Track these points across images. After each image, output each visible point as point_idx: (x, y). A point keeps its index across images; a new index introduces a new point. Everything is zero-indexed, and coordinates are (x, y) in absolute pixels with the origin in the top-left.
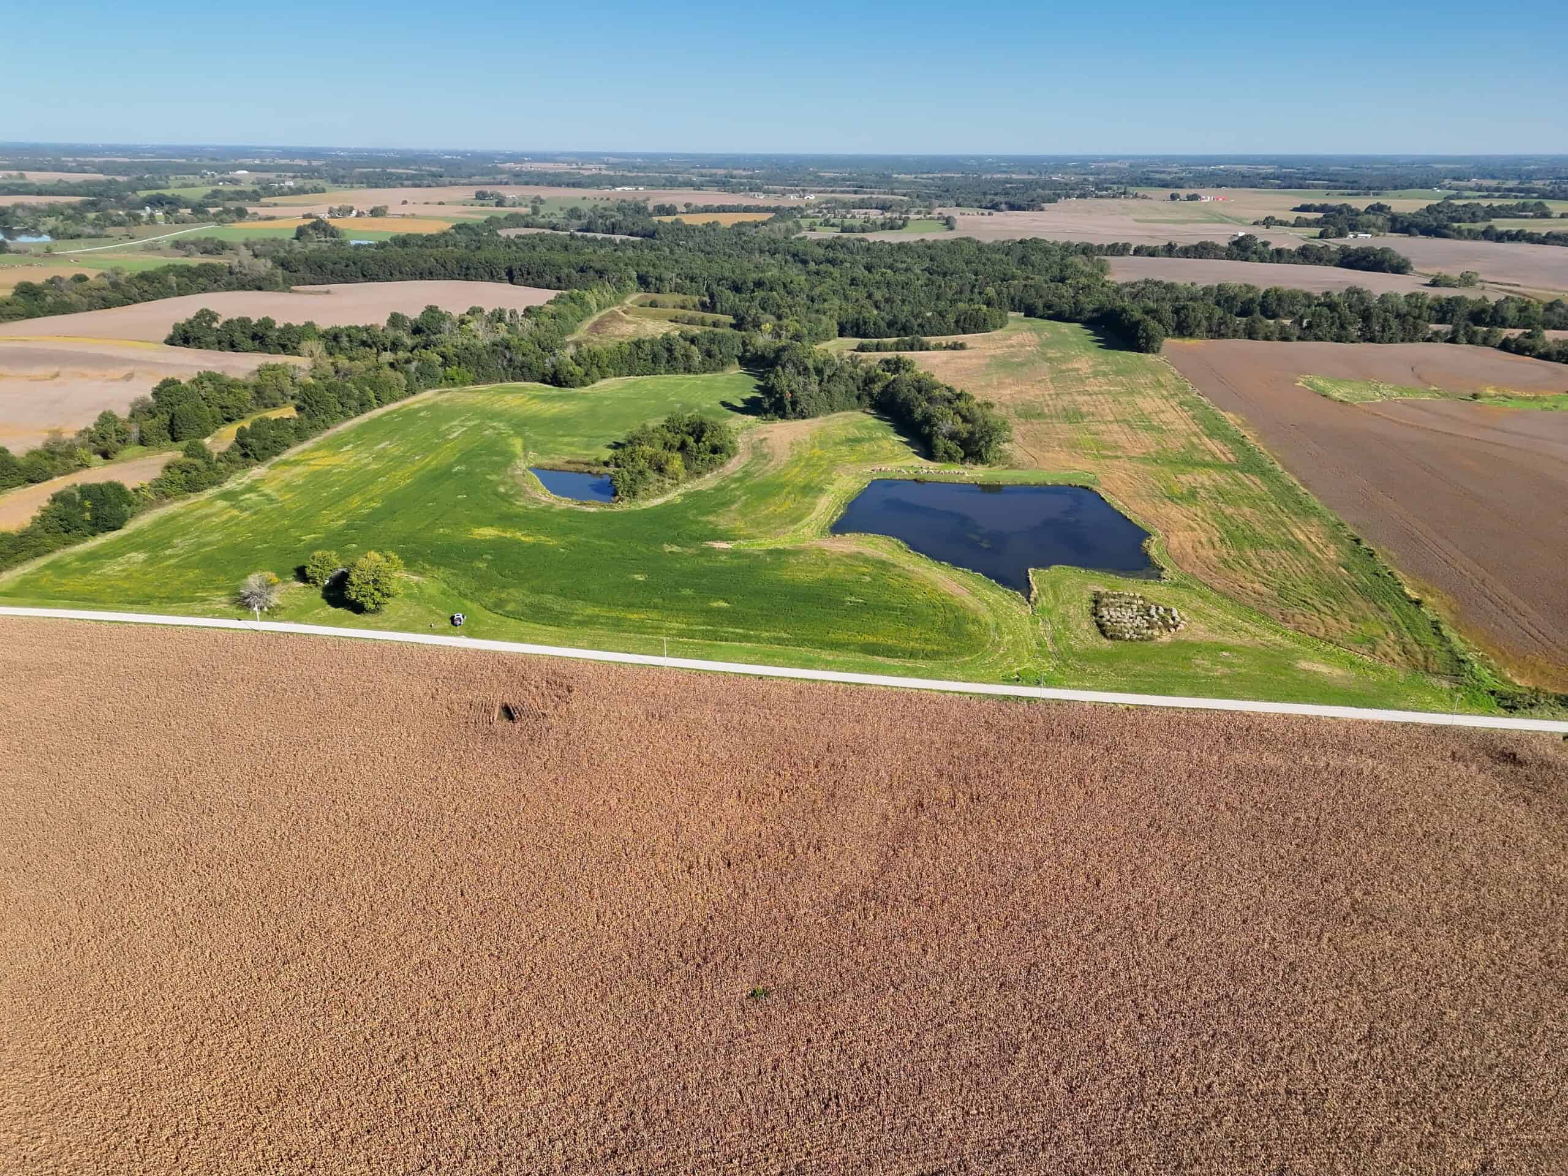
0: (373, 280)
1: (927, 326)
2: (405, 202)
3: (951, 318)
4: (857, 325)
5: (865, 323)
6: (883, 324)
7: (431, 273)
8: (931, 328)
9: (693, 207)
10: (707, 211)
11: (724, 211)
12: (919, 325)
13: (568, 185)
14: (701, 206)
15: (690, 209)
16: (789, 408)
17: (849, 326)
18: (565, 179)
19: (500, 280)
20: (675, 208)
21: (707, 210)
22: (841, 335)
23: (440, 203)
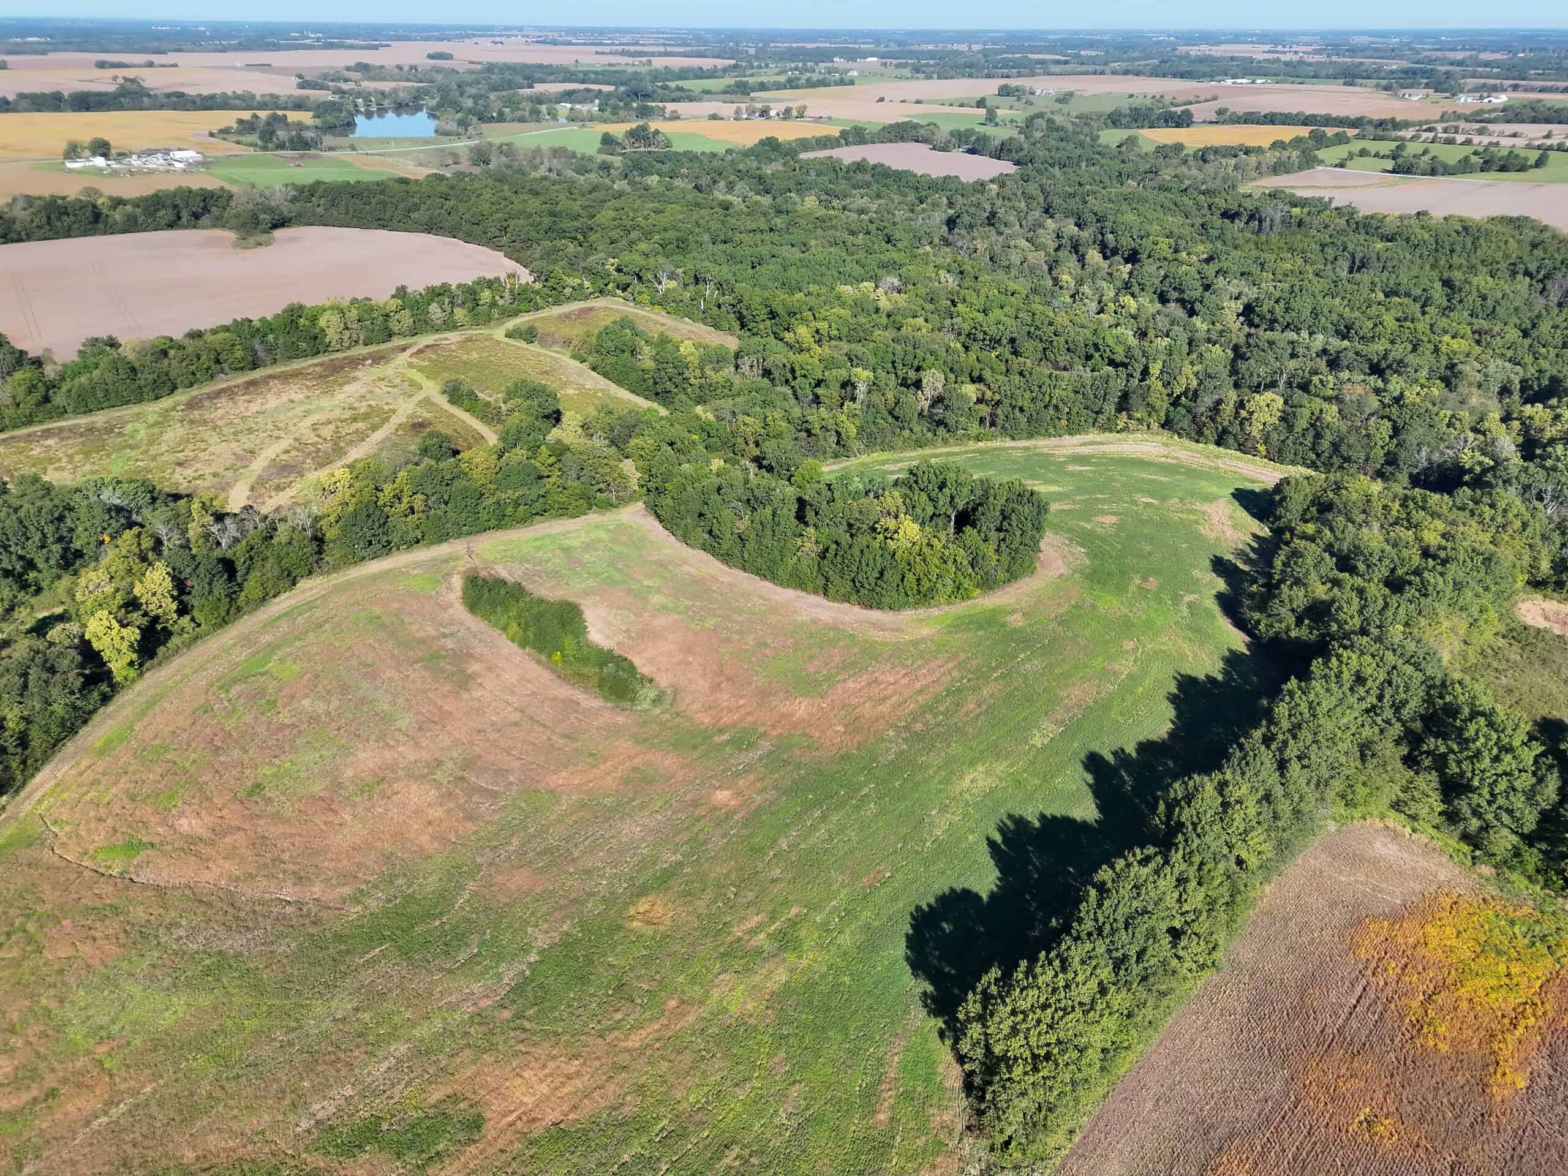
2: (882, 100)
9: (1227, 115)
10: (1246, 122)
14: (1240, 113)
15: (1223, 117)
21: (1249, 119)
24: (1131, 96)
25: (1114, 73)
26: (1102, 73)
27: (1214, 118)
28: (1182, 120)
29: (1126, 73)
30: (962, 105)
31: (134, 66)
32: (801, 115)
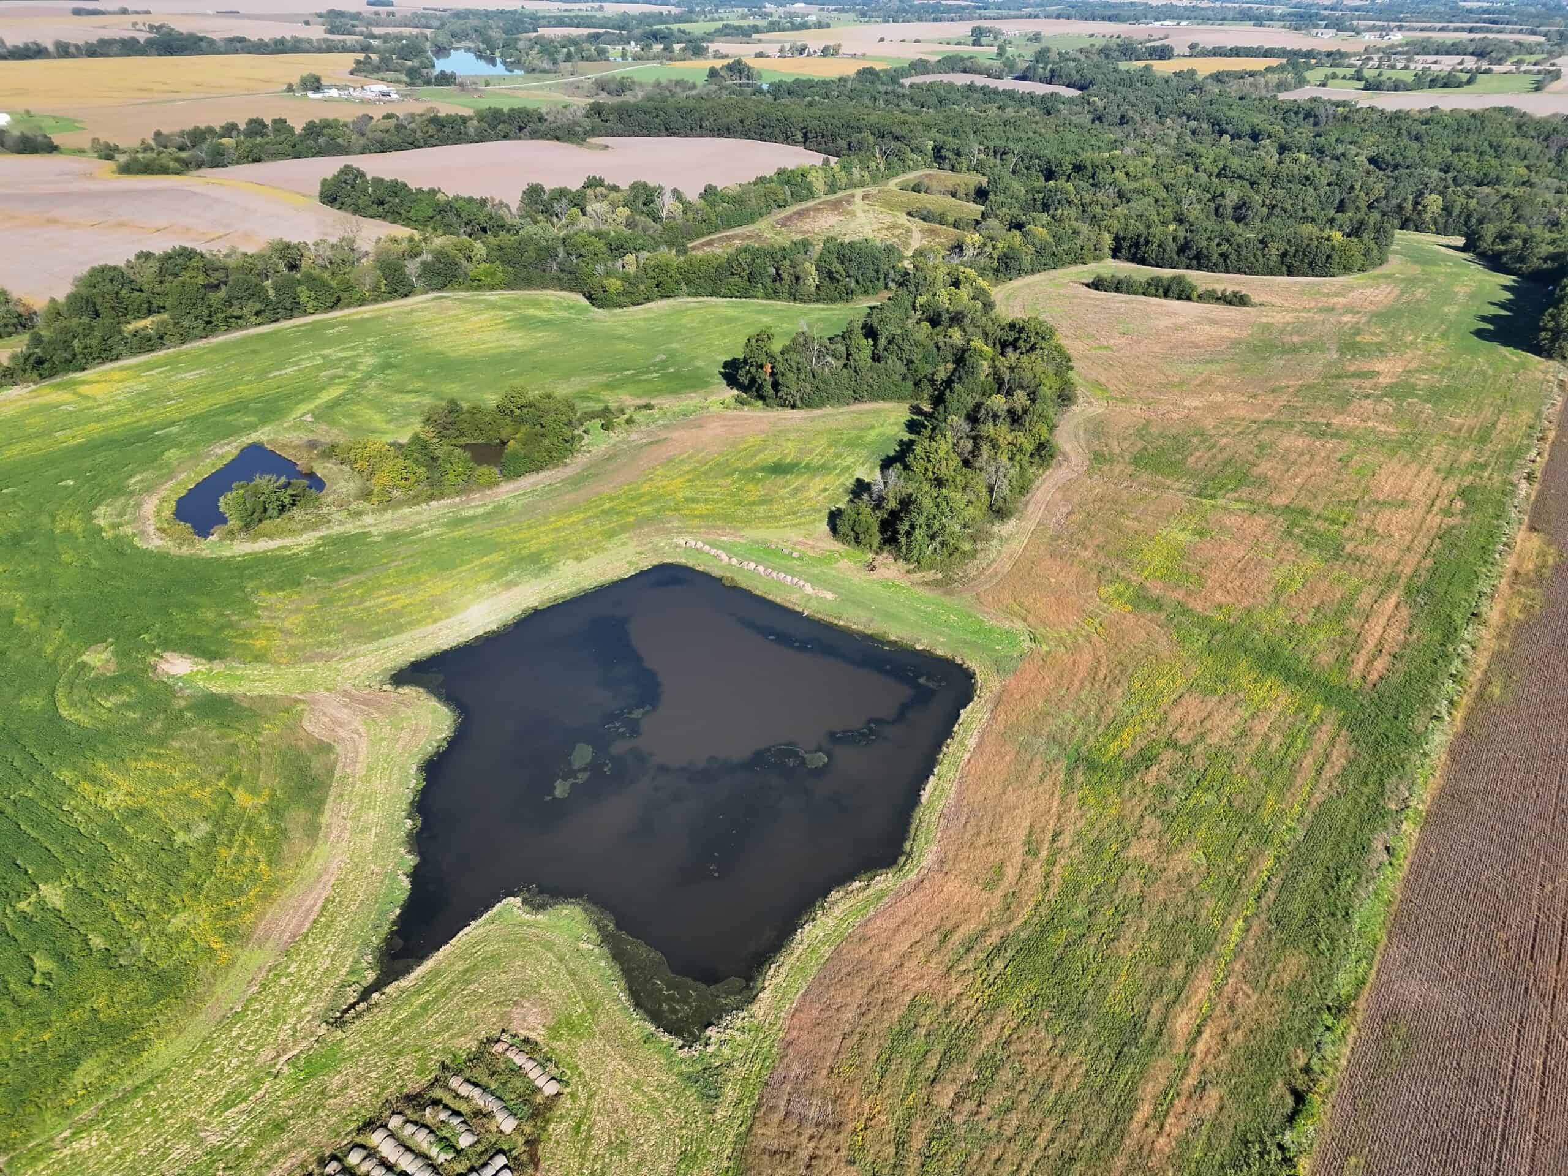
0: (674, 134)
1: (1233, 257)
2: (882, 40)
3: (1274, 251)
4: (1137, 245)
5: (1147, 242)
6: (1172, 247)
7: (728, 129)
8: (1239, 260)
9: (1198, 49)
10: (1214, 55)
11: (1238, 55)
12: (1221, 255)
13: (1103, 19)
14: (1210, 47)
15: (1195, 51)
16: (768, 390)
17: (1126, 244)
18: (1099, 11)
19: (794, 143)
20: (1172, 49)
21: (1217, 52)
22: (1114, 257)
23: (917, 41)
24: (1092, 36)
25: (1047, 17)
26: (1036, 17)
27: (1187, 52)
28: (1164, 53)
29: (1058, 17)
30: (959, 44)
31: (103, 13)
32: (836, 53)
